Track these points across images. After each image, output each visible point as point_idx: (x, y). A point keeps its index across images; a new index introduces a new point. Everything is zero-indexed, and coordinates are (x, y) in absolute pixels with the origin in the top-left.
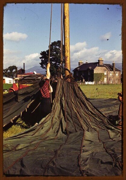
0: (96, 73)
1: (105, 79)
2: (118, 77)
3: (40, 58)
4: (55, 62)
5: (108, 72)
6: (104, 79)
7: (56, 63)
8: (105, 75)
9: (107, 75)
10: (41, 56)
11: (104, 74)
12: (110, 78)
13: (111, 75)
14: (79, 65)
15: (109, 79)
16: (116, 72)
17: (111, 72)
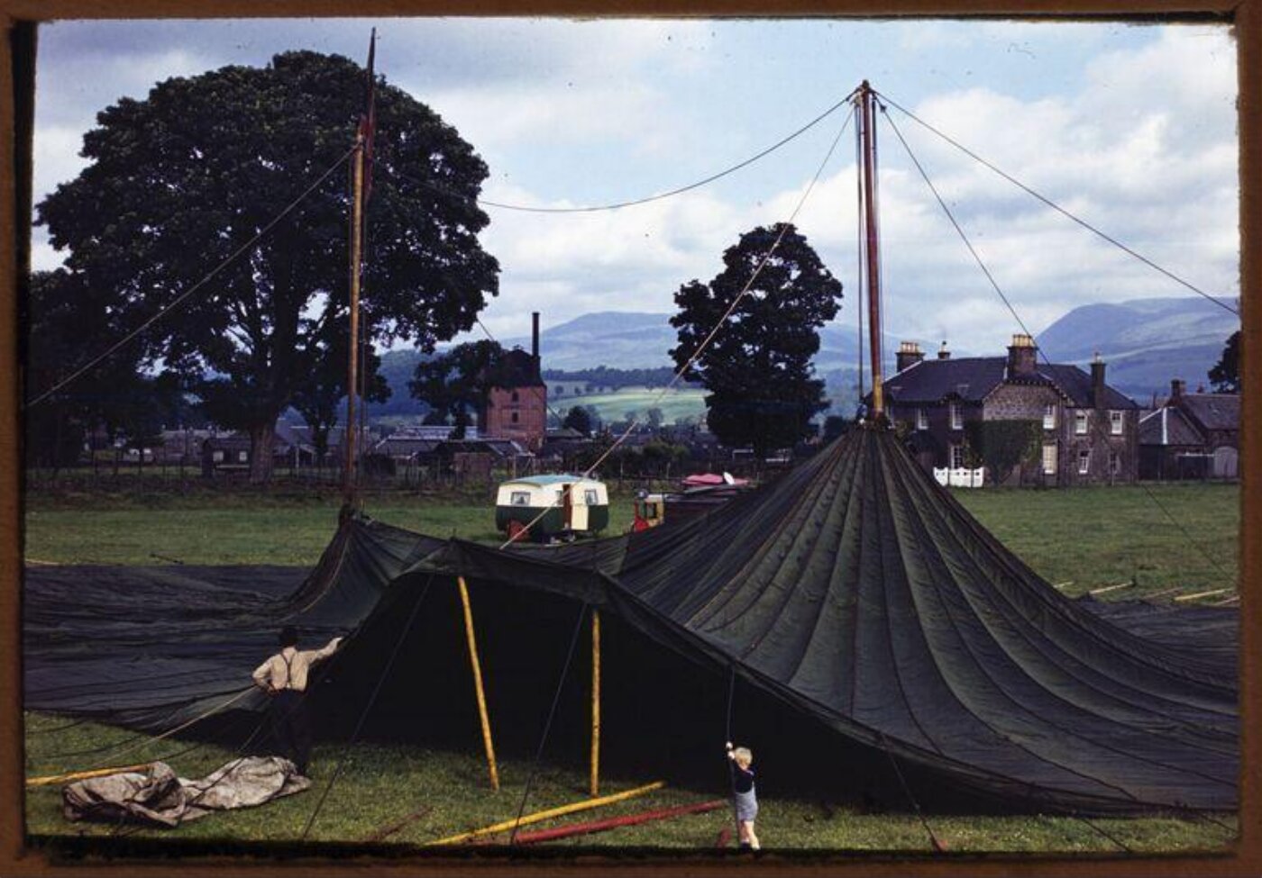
0: (998, 418)
1: (1049, 453)
2: (1123, 439)
3: (676, 321)
4: (757, 348)
5: (1067, 412)
6: (1040, 454)
7: (765, 352)
8: (1049, 431)
9: (1060, 431)
10: (677, 310)
11: (1040, 423)
12: (1076, 445)
13: (1082, 428)
14: (899, 369)
15: (1068, 455)
16: (1112, 412)
17: (1080, 413)
